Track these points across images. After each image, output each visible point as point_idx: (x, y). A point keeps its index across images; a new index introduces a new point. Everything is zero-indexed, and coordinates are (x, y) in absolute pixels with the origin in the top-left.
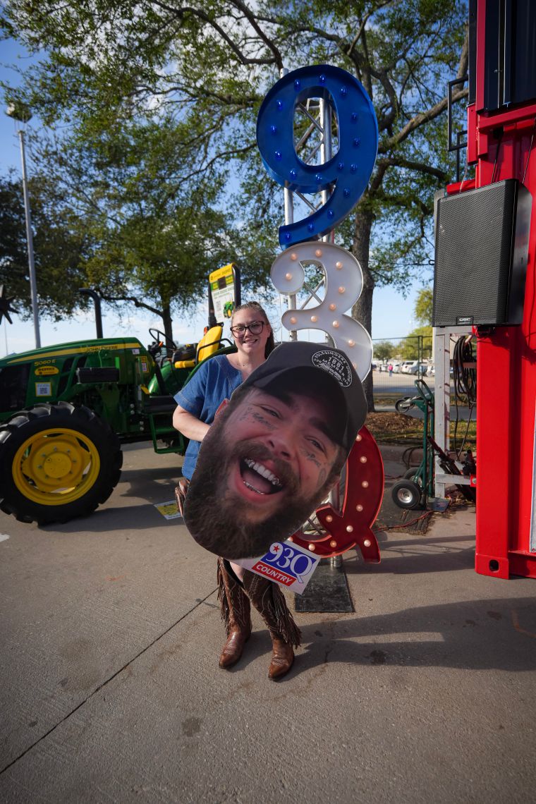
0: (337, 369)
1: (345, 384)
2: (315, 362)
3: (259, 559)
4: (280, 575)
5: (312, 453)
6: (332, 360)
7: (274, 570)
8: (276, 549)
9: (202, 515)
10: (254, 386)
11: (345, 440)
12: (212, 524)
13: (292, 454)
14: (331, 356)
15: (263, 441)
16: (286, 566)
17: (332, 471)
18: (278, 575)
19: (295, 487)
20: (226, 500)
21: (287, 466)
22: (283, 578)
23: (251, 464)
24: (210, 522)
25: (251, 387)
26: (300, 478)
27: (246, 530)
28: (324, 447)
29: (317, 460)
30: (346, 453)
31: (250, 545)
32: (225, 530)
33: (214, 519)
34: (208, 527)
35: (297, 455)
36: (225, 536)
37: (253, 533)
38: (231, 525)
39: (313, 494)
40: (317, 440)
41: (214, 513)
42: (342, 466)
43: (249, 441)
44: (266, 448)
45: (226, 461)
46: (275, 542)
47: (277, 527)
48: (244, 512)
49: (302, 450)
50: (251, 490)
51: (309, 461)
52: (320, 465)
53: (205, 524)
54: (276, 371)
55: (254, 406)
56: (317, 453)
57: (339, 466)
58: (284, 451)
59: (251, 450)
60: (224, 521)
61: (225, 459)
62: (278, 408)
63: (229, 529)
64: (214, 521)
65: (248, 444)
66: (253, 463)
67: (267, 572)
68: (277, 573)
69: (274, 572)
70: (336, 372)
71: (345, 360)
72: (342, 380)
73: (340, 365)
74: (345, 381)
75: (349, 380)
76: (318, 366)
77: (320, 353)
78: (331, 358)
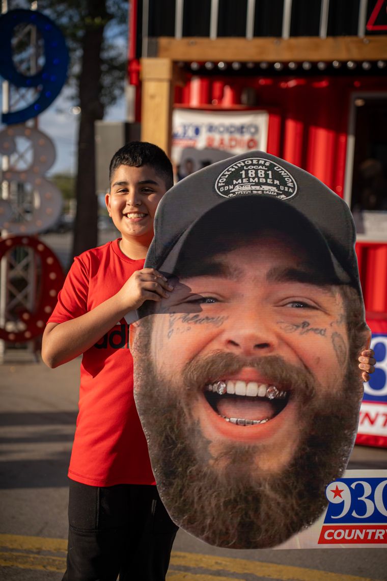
0: (263, 180)
1: (287, 194)
2: (224, 193)
3: (320, 523)
4: (370, 531)
5: (301, 321)
6: (247, 174)
7: (356, 528)
8: (337, 492)
9: (196, 499)
11: (340, 272)
12: (218, 507)
13: (271, 339)
14: (241, 168)
15: (220, 348)
16: (370, 512)
17: (349, 330)
18: (367, 534)
19: (307, 386)
20: (216, 460)
21: (274, 361)
22: (379, 534)
23: (220, 388)
24: (214, 502)
26: (306, 367)
27: (273, 487)
28: (314, 302)
29: (315, 327)
30: (355, 291)
31: (293, 509)
32: (242, 505)
33: (216, 496)
34: (215, 513)
35: (279, 337)
36: (246, 514)
37: (286, 487)
38: (246, 493)
39: (340, 380)
40: (297, 299)
41: (211, 489)
42: (361, 313)
43: (198, 358)
44: (229, 353)
45: (183, 404)
46: (328, 484)
47: (317, 459)
48: (252, 463)
49: (283, 325)
50: (245, 425)
51: (304, 335)
52: (325, 330)
53: (208, 512)
54: (176, 242)
55: (175, 307)
56: (309, 317)
57: (356, 316)
58: (257, 343)
59: (209, 369)
60: (233, 492)
61: (179, 403)
62: (210, 290)
63: (246, 500)
64: (218, 500)
65: (199, 363)
66: (223, 386)
67: (346, 537)
68: (364, 531)
69: (358, 532)
70: (263, 187)
71: (265, 162)
72: (281, 191)
73: (263, 172)
74: (286, 189)
75: (290, 184)
76: (231, 195)
77: (224, 175)
78: (243, 172)
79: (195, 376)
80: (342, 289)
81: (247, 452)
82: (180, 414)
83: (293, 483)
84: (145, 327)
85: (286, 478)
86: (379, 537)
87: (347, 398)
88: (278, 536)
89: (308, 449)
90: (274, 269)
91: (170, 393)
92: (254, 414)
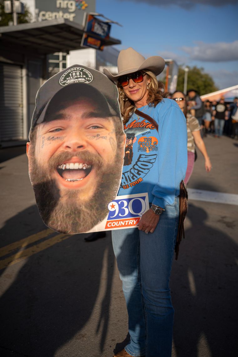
0: (79, 76)
1: (89, 81)
2: (63, 84)
3: (106, 220)
4: (127, 221)
5: (96, 134)
7: (121, 221)
8: (113, 206)
10: (38, 124)
11: (112, 111)
12: (63, 217)
13: (84, 143)
14: (70, 73)
15: (63, 150)
16: (126, 213)
17: (117, 135)
18: (125, 223)
19: (99, 162)
20: (62, 197)
21: (85, 153)
23: (63, 167)
24: (61, 216)
25: (36, 127)
26: (99, 154)
27: (86, 207)
28: (102, 125)
29: (102, 136)
30: (119, 118)
31: (94, 215)
32: (73, 216)
33: (62, 213)
34: (62, 220)
35: (87, 142)
36: (75, 219)
37: (91, 206)
38: (75, 210)
39: (113, 157)
40: (94, 125)
41: (60, 210)
42: (121, 128)
43: (54, 155)
44: (66, 152)
46: (109, 203)
47: (104, 193)
48: (77, 197)
49: (89, 137)
50: (74, 182)
51: (98, 140)
52: (106, 137)
53: (59, 219)
54: (44, 107)
55: (45, 134)
56: (100, 132)
57: (119, 129)
58: (79, 145)
59: (59, 159)
60: (69, 210)
61: (47, 175)
62: (58, 125)
63: (75, 213)
64: (63, 214)
65: (55, 157)
66: (64, 166)
67: (117, 225)
68: (124, 222)
69: (122, 222)
70: (79, 79)
71: (79, 68)
72: (86, 80)
73: (79, 73)
74: (88, 79)
75: (90, 77)
76: (66, 84)
78: (71, 74)
79: (53, 163)
80: (113, 118)
81: (75, 193)
82: (47, 179)
83: (94, 204)
84: (32, 144)
85: (91, 202)
86: (130, 223)
87: (116, 165)
88: (88, 227)
89: (100, 189)
90: (85, 113)
91: (43, 171)
92: (78, 176)
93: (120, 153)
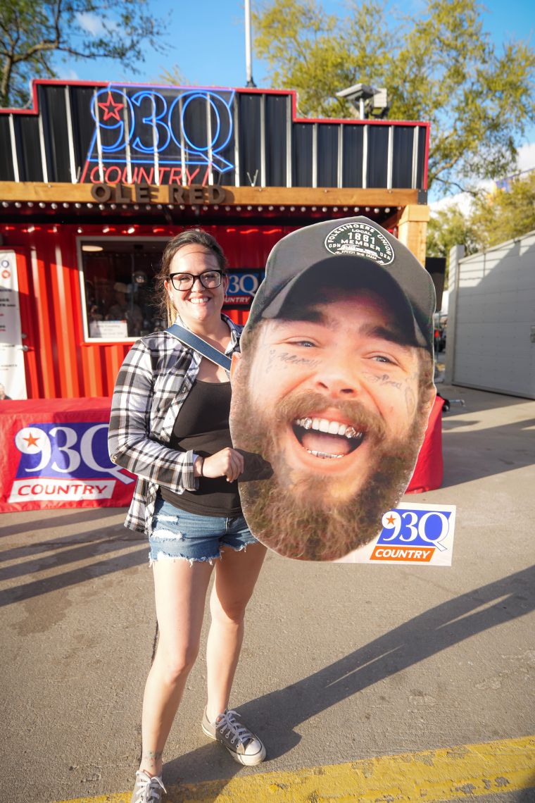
0: (366, 245)
1: (385, 260)
2: (332, 249)
3: (374, 543)
4: (411, 552)
5: (382, 373)
6: (354, 236)
8: (391, 520)
9: (274, 517)
10: (265, 319)
11: (419, 336)
12: (292, 525)
13: (357, 386)
14: (349, 230)
15: (311, 388)
16: (413, 537)
17: (420, 386)
18: (408, 554)
19: (379, 431)
20: (296, 485)
21: (355, 406)
22: (418, 554)
23: (307, 423)
24: (288, 522)
25: (260, 323)
26: (381, 414)
27: (340, 513)
28: (396, 359)
29: (393, 381)
30: (429, 354)
31: (354, 531)
32: (312, 525)
33: (291, 516)
35: (363, 385)
36: (315, 532)
37: (350, 512)
38: (318, 515)
39: (407, 428)
40: (381, 354)
41: (288, 509)
42: (431, 374)
43: (291, 394)
44: (318, 394)
45: (272, 434)
46: (385, 513)
47: (379, 492)
48: (326, 490)
49: (367, 376)
50: (324, 458)
51: (383, 386)
52: (401, 385)
53: (283, 528)
54: (284, 286)
55: (277, 346)
56: (389, 371)
57: (426, 375)
58: (344, 388)
59: (299, 405)
60: (306, 513)
61: (270, 433)
62: (309, 334)
63: (317, 521)
64: (293, 519)
65: (292, 399)
66: (309, 422)
67: (393, 556)
68: (407, 551)
69: (402, 552)
70: (366, 250)
71: (371, 228)
72: (380, 256)
73: (368, 237)
74: (385, 256)
75: (389, 253)
76: (338, 252)
77: (334, 233)
78: (351, 234)
79: (287, 410)
80: (419, 351)
81: (323, 481)
82: (269, 442)
83: (357, 510)
84: (246, 359)
86: (417, 556)
87: (410, 443)
88: (338, 552)
90: (366, 325)
92: (335, 449)
93: (421, 422)
